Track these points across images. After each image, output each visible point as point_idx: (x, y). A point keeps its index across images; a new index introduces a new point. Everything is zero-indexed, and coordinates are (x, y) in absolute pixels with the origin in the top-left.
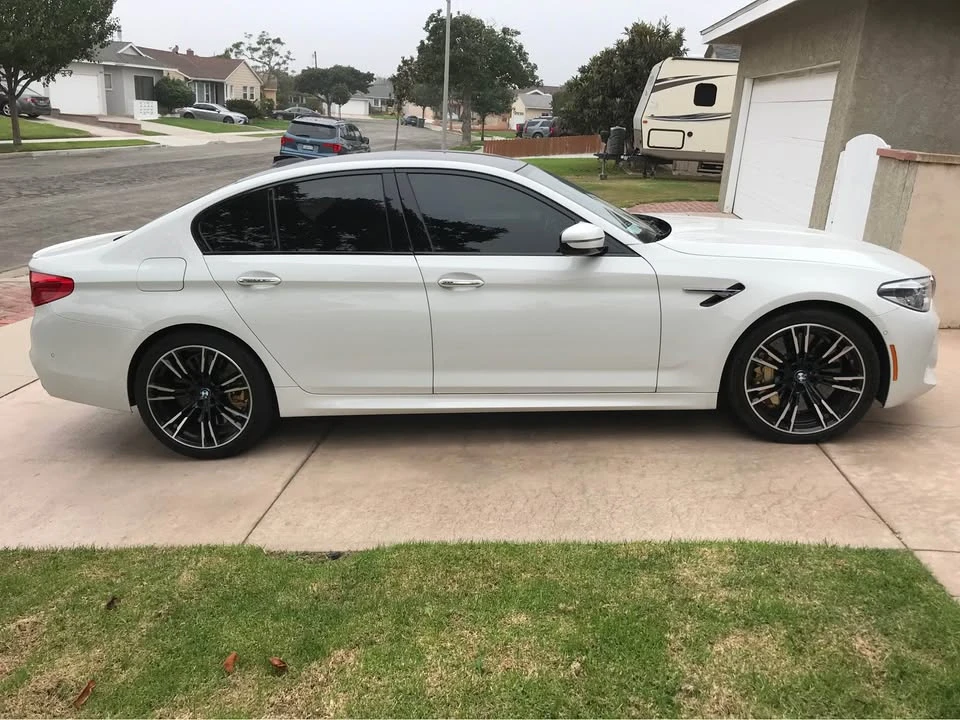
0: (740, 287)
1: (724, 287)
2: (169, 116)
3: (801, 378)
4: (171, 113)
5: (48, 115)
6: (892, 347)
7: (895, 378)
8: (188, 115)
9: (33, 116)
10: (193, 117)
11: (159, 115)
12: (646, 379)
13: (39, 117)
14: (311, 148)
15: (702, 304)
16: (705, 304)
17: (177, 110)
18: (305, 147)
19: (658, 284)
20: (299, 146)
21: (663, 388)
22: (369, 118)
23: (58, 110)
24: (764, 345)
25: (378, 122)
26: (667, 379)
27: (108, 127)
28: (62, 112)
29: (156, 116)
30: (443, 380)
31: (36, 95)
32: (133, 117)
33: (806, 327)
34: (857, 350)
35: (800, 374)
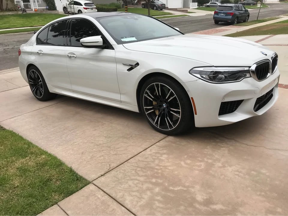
0: (137, 64)
2: (201, 7)
3: (164, 106)
4: (202, 6)
5: (165, 9)
6: (192, 98)
7: (196, 114)
8: (208, 6)
9: (161, 10)
10: (209, 7)
11: (198, 7)
13: (163, 10)
14: (223, 14)
15: (127, 70)
16: (129, 70)
17: (205, 5)
18: (221, 14)
19: (116, 61)
20: (219, 14)
21: (123, 101)
22: (279, 3)
23: (168, 7)
24: (147, 90)
25: (282, 4)
26: (123, 98)
27: (180, 11)
28: (169, 8)
29: (197, 7)
31: (162, 3)
32: (189, 8)
33: (159, 84)
34: (177, 97)
35: (164, 104)
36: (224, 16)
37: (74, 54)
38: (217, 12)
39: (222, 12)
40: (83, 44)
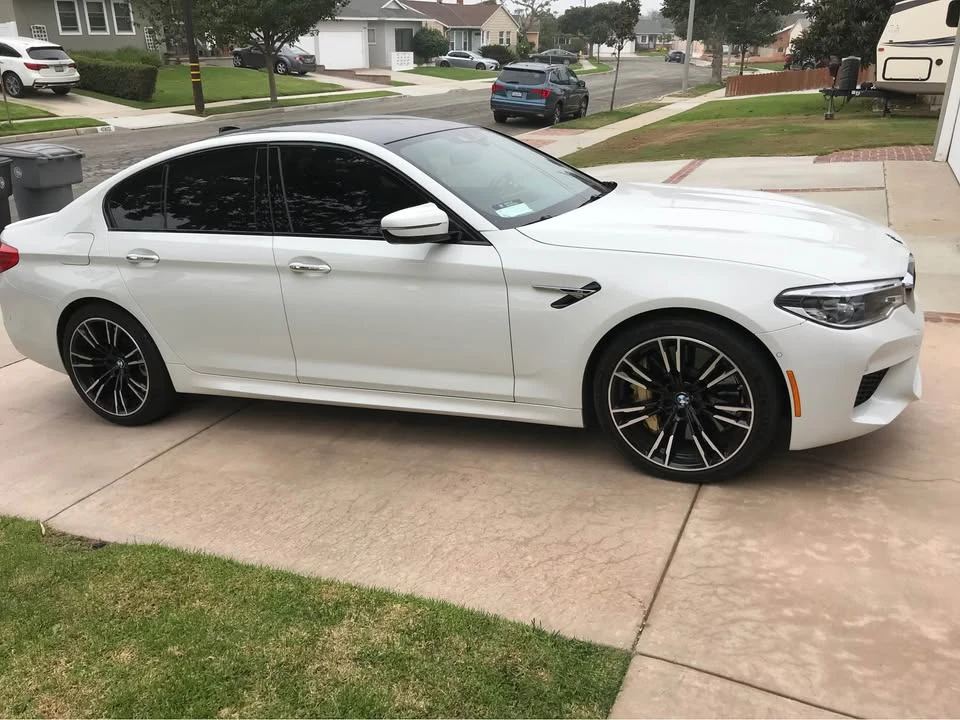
0: (595, 287)
1: (578, 286)
2: (425, 65)
3: (682, 402)
4: (427, 62)
5: (314, 71)
6: (791, 374)
7: (798, 415)
8: (444, 64)
9: (302, 74)
10: (449, 66)
11: (416, 66)
12: (502, 386)
13: (308, 74)
14: (520, 94)
15: (553, 305)
16: (558, 305)
17: (433, 59)
18: (514, 94)
19: (506, 279)
20: (508, 93)
21: (523, 398)
22: (635, 56)
23: (323, 66)
24: (627, 358)
25: (640, 61)
26: (524, 388)
27: (364, 80)
28: (326, 68)
29: (412, 66)
30: (307, 369)
31: (304, 53)
32: (390, 68)
33: (676, 340)
34: (741, 373)
35: (681, 397)
36: (523, 99)
37: (321, 262)
38: (501, 87)
39: (517, 86)
40: (391, 232)
